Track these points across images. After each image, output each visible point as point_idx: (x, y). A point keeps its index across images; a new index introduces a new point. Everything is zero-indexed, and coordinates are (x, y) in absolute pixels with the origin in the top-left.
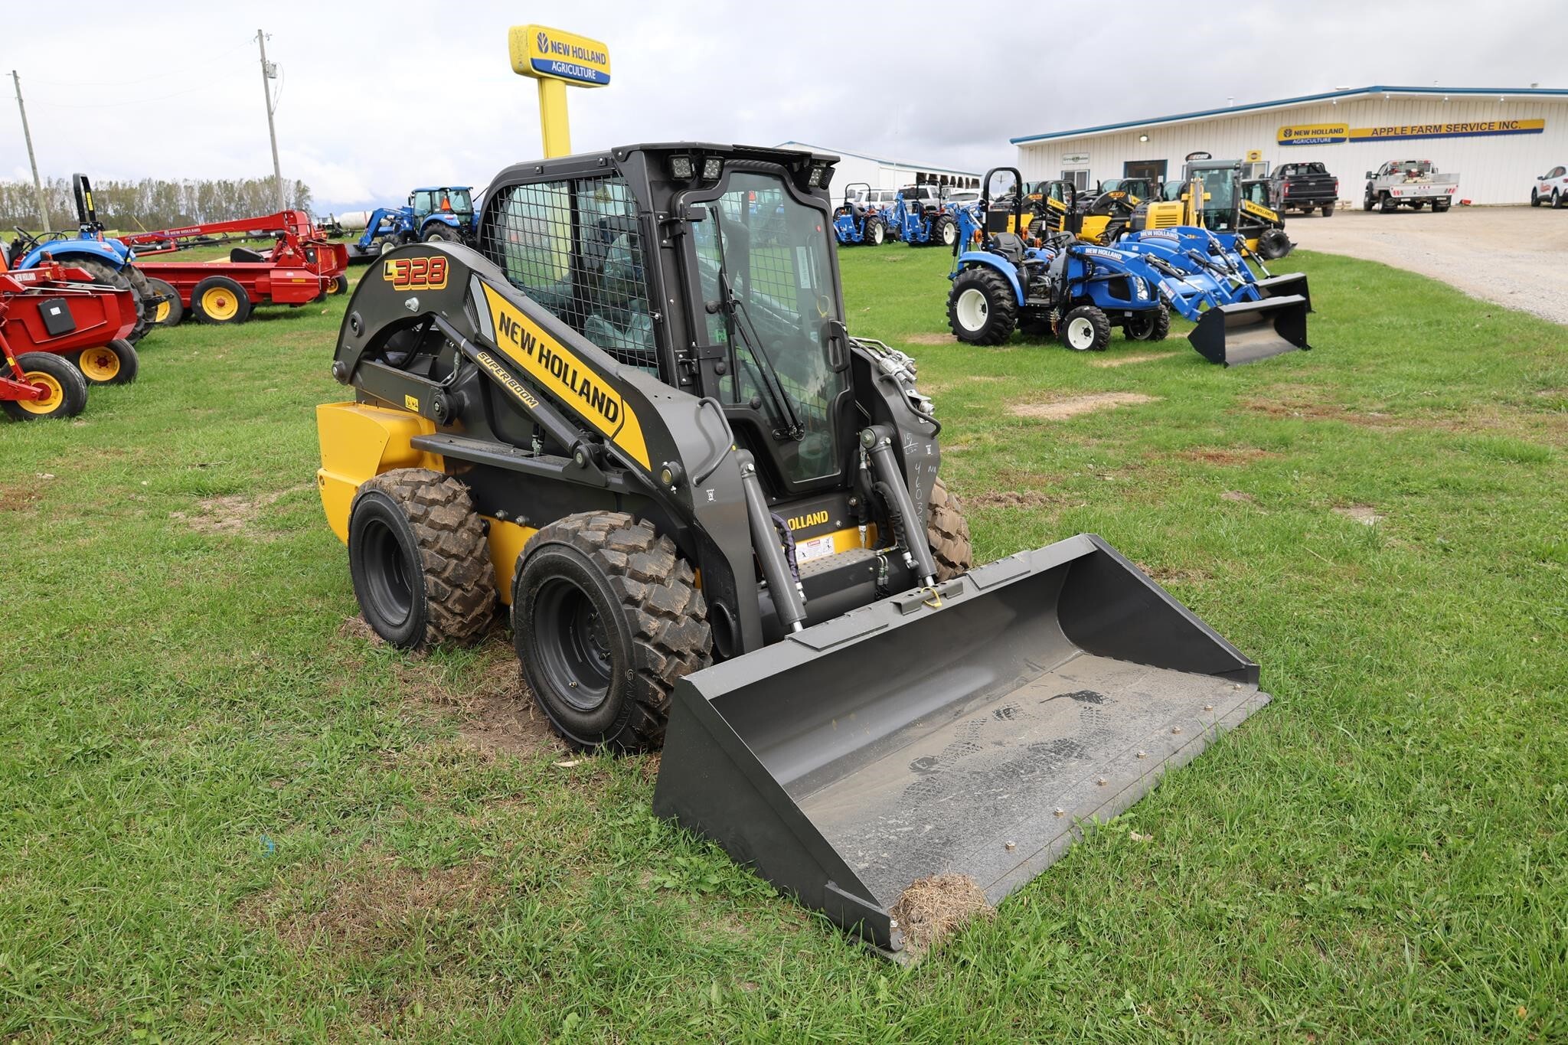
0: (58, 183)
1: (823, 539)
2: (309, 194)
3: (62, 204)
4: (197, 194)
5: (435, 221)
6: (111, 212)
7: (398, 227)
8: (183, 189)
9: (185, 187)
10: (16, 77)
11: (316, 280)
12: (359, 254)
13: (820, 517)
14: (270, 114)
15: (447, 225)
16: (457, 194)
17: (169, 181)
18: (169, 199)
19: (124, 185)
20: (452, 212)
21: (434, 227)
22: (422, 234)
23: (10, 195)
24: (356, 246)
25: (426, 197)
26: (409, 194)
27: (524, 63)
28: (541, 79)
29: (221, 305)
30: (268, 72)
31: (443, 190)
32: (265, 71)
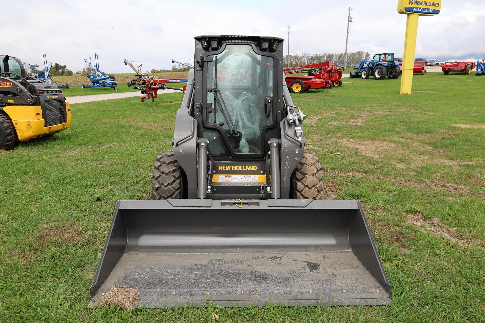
0: (304, 55)
1: (253, 176)
2: (369, 56)
3: (304, 60)
4: (338, 57)
5: (379, 64)
6: (315, 62)
7: (369, 66)
8: (334, 56)
9: (335, 55)
10: (289, 27)
11: (324, 82)
12: (356, 75)
13: (254, 168)
14: (348, 32)
15: (383, 66)
16: (389, 55)
17: (331, 53)
18: (330, 58)
19: (320, 55)
20: (386, 61)
21: (379, 66)
22: (375, 68)
23: (293, 58)
24: (355, 72)
25: (378, 56)
26: (374, 56)
27: (402, 9)
28: (408, 14)
29: (297, 88)
30: (350, 20)
31: (384, 54)
32: (349, 20)
